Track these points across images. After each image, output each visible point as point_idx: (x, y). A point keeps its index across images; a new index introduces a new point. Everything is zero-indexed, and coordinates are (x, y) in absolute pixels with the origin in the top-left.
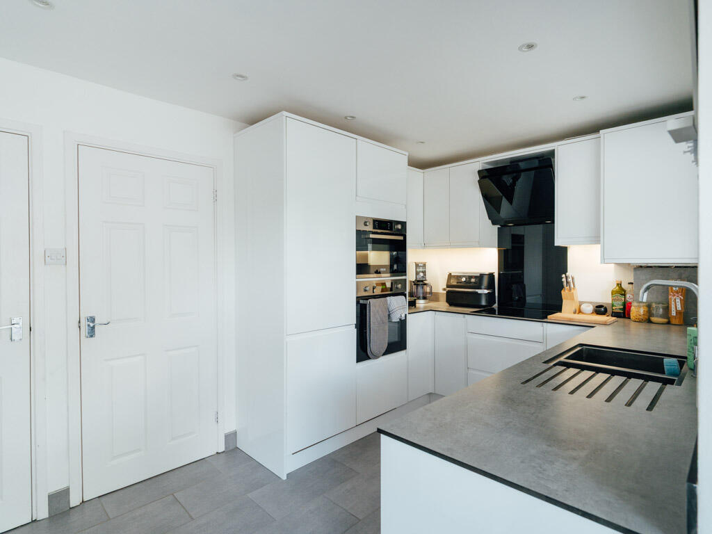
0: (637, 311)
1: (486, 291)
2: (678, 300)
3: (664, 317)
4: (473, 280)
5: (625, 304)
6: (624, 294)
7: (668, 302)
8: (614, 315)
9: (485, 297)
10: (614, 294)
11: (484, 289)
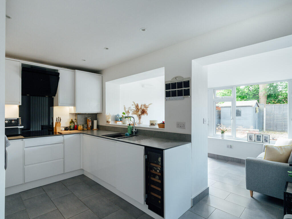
0: (80, 127)
1: (22, 127)
2: (90, 123)
3: (86, 128)
4: (13, 122)
5: (74, 126)
6: (74, 123)
7: (88, 123)
8: (71, 130)
9: (21, 130)
10: (71, 123)
11: (20, 126)
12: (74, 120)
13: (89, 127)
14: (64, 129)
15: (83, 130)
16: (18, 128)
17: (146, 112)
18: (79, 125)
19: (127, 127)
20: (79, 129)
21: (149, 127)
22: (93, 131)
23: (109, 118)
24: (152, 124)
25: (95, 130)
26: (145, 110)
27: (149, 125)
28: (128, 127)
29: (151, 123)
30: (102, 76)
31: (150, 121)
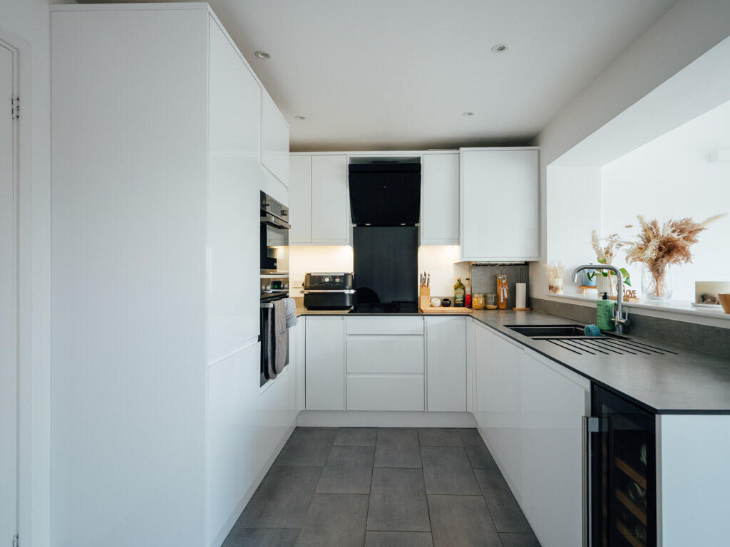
0: (478, 301)
1: (352, 292)
2: (505, 290)
3: (495, 304)
4: (337, 280)
5: (464, 297)
6: (464, 289)
7: (498, 292)
8: (457, 305)
9: (350, 298)
10: (456, 288)
11: (350, 289)
12: (464, 282)
13: (502, 301)
14: (439, 302)
15: (485, 308)
16: (343, 293)
17: (683, 248)
18: (476, 295)
19: (595, 306)
20: (474, 306)
21: (694, 309)
22: (515, 313)
23: (555, 277)
24: (703, 298)
25: (521, 310)
26: (678, 242)
27: (694, 301)
28: (599, 304)
29: (700, 293)
30: (539, 151)
31: (698, 285)
